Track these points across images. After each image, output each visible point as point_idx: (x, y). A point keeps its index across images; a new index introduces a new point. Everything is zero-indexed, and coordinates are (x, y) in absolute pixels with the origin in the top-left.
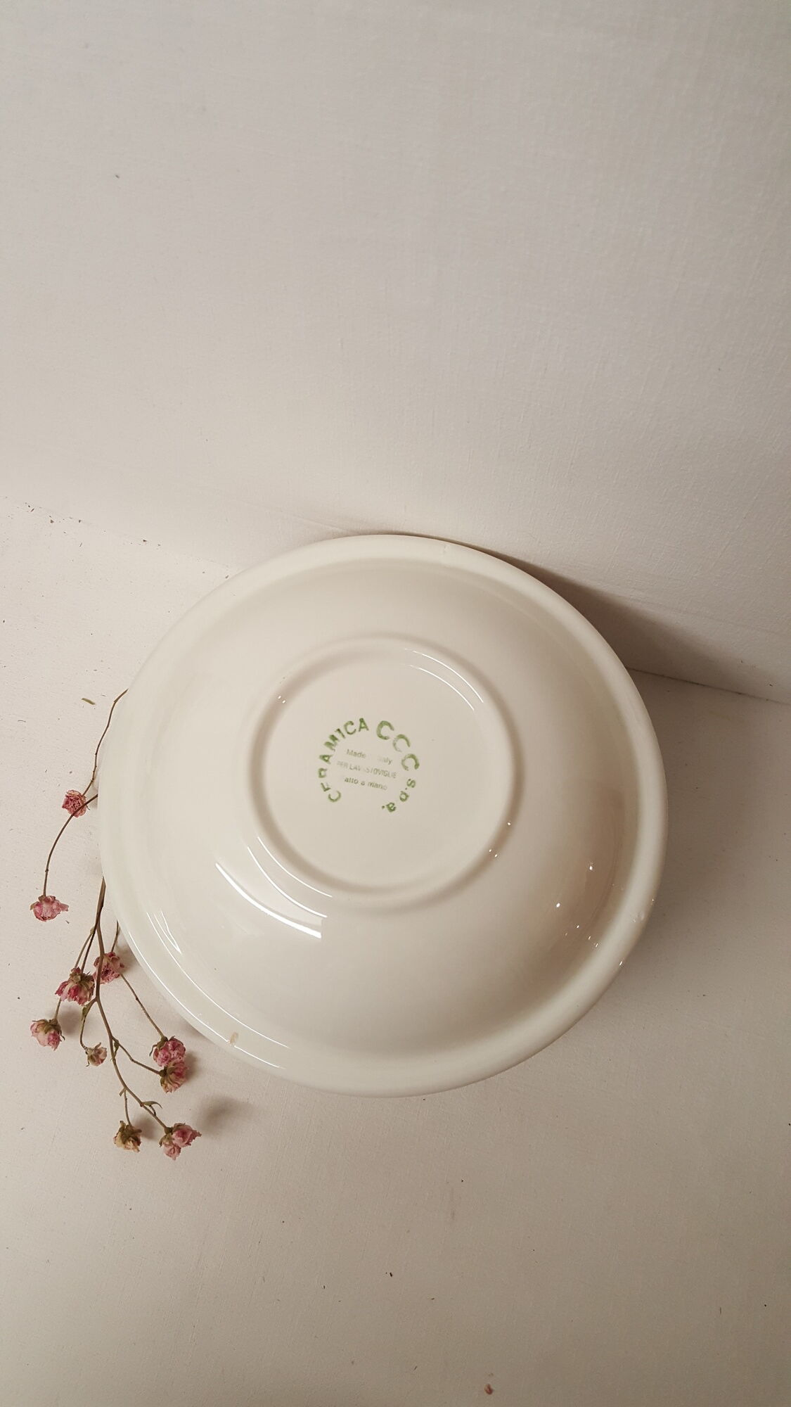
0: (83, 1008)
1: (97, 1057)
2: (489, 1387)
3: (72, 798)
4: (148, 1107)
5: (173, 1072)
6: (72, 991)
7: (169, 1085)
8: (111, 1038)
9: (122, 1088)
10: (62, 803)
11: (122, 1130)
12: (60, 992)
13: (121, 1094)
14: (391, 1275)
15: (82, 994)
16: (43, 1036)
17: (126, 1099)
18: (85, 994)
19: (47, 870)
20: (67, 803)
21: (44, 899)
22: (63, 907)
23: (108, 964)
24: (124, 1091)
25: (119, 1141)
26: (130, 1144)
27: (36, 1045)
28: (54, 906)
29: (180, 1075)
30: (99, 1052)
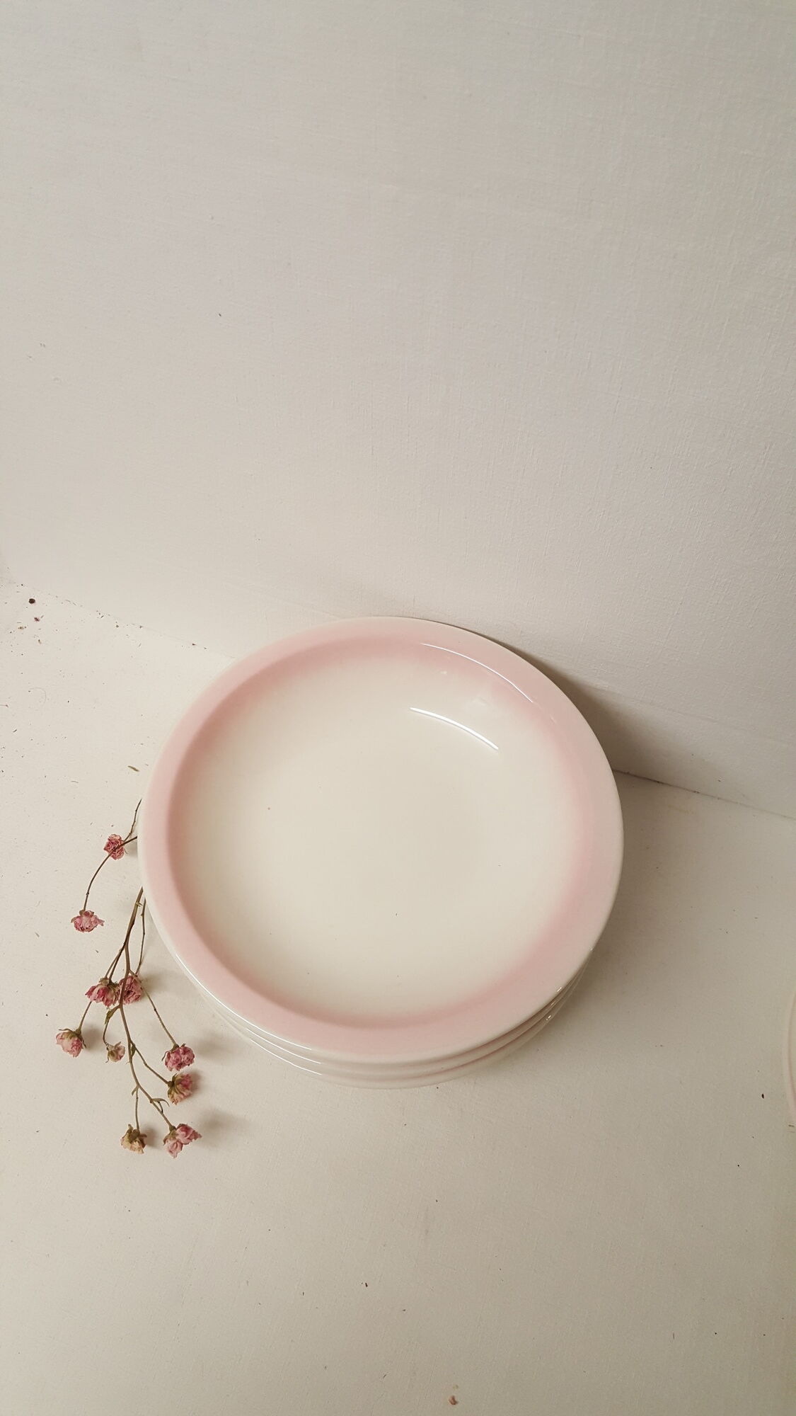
0: (108, 1010)
1: (117, 1053)
2: (453, 1398)
3: (113, 841)
4: (157, 1104)
5: (180, 1082)
6: (101, 991)
7: (175, 1095)
8: (130, 1041)
9: (136, 1085)
10: (104, 845)
11: (130, 1131)
12: (90, 993)
13: (133, 1093)
14: (367, 1286)
15: (109, 996)
16: (68, 1042)
17: (137, 1098)
18: (112, 996)
19: (88, 893)
20: (108, 845)
21: (85, 913)
22: (101, 922)
23: (131, 984)
24: (136, 1090)
25: (126, 1143)
26: (136, 1144)
27: (60, 1053)
28: (93, 919)
29: (186, 1087)
30: (119, 1049)
